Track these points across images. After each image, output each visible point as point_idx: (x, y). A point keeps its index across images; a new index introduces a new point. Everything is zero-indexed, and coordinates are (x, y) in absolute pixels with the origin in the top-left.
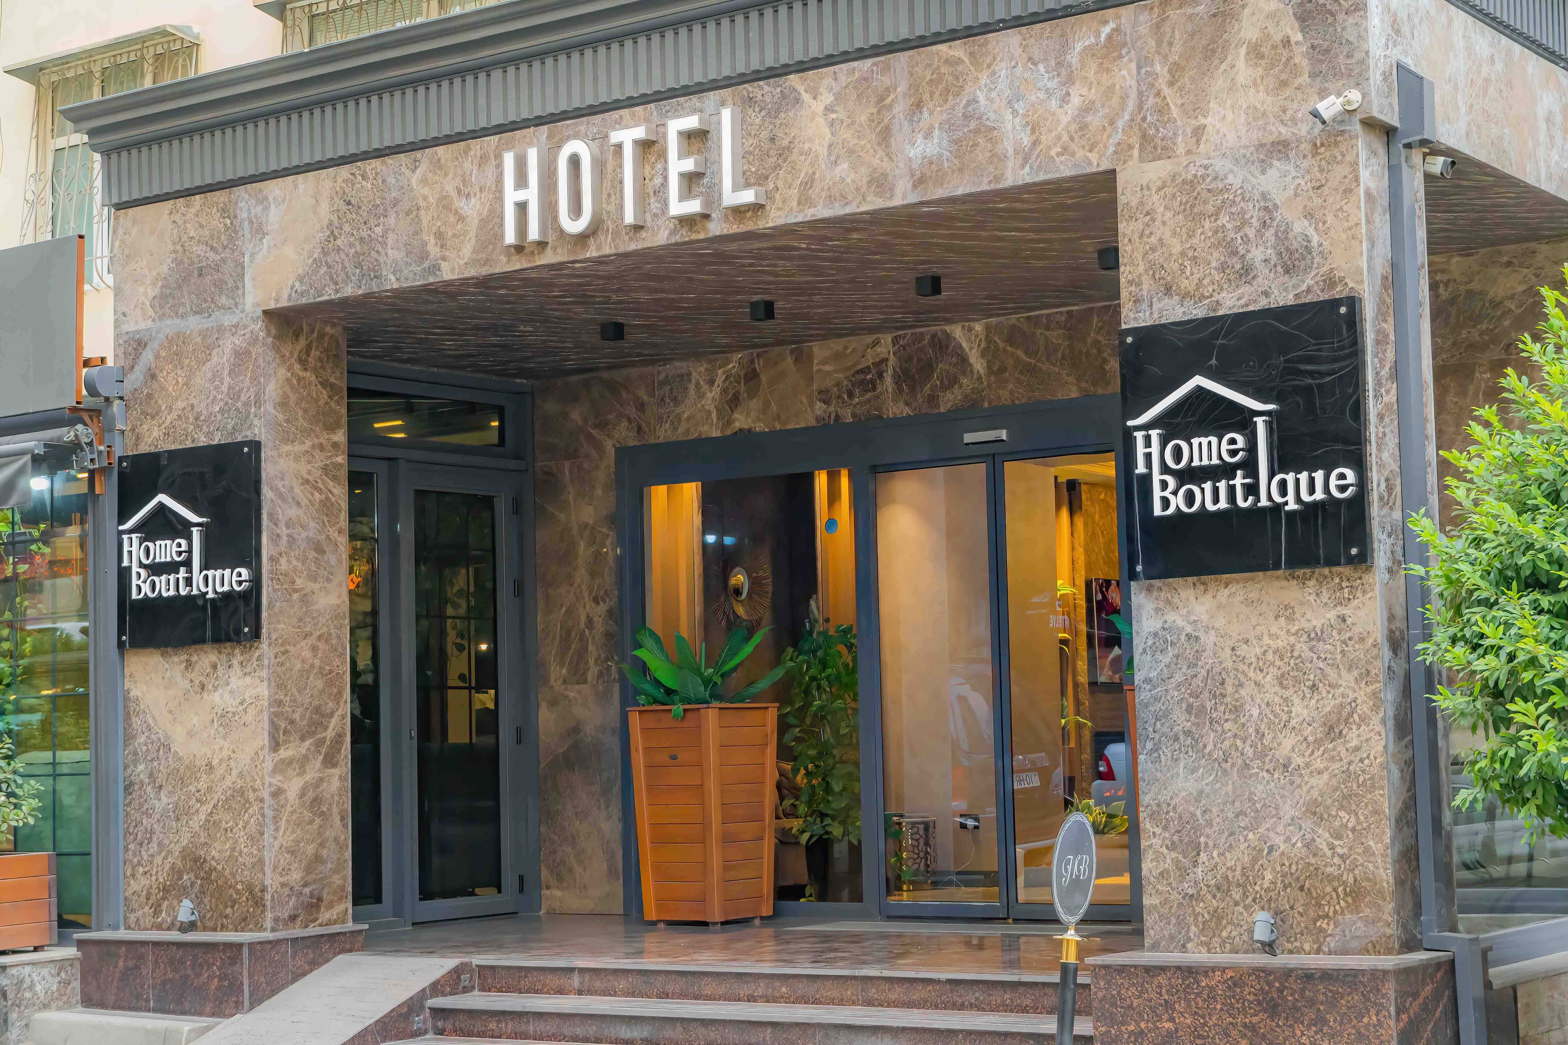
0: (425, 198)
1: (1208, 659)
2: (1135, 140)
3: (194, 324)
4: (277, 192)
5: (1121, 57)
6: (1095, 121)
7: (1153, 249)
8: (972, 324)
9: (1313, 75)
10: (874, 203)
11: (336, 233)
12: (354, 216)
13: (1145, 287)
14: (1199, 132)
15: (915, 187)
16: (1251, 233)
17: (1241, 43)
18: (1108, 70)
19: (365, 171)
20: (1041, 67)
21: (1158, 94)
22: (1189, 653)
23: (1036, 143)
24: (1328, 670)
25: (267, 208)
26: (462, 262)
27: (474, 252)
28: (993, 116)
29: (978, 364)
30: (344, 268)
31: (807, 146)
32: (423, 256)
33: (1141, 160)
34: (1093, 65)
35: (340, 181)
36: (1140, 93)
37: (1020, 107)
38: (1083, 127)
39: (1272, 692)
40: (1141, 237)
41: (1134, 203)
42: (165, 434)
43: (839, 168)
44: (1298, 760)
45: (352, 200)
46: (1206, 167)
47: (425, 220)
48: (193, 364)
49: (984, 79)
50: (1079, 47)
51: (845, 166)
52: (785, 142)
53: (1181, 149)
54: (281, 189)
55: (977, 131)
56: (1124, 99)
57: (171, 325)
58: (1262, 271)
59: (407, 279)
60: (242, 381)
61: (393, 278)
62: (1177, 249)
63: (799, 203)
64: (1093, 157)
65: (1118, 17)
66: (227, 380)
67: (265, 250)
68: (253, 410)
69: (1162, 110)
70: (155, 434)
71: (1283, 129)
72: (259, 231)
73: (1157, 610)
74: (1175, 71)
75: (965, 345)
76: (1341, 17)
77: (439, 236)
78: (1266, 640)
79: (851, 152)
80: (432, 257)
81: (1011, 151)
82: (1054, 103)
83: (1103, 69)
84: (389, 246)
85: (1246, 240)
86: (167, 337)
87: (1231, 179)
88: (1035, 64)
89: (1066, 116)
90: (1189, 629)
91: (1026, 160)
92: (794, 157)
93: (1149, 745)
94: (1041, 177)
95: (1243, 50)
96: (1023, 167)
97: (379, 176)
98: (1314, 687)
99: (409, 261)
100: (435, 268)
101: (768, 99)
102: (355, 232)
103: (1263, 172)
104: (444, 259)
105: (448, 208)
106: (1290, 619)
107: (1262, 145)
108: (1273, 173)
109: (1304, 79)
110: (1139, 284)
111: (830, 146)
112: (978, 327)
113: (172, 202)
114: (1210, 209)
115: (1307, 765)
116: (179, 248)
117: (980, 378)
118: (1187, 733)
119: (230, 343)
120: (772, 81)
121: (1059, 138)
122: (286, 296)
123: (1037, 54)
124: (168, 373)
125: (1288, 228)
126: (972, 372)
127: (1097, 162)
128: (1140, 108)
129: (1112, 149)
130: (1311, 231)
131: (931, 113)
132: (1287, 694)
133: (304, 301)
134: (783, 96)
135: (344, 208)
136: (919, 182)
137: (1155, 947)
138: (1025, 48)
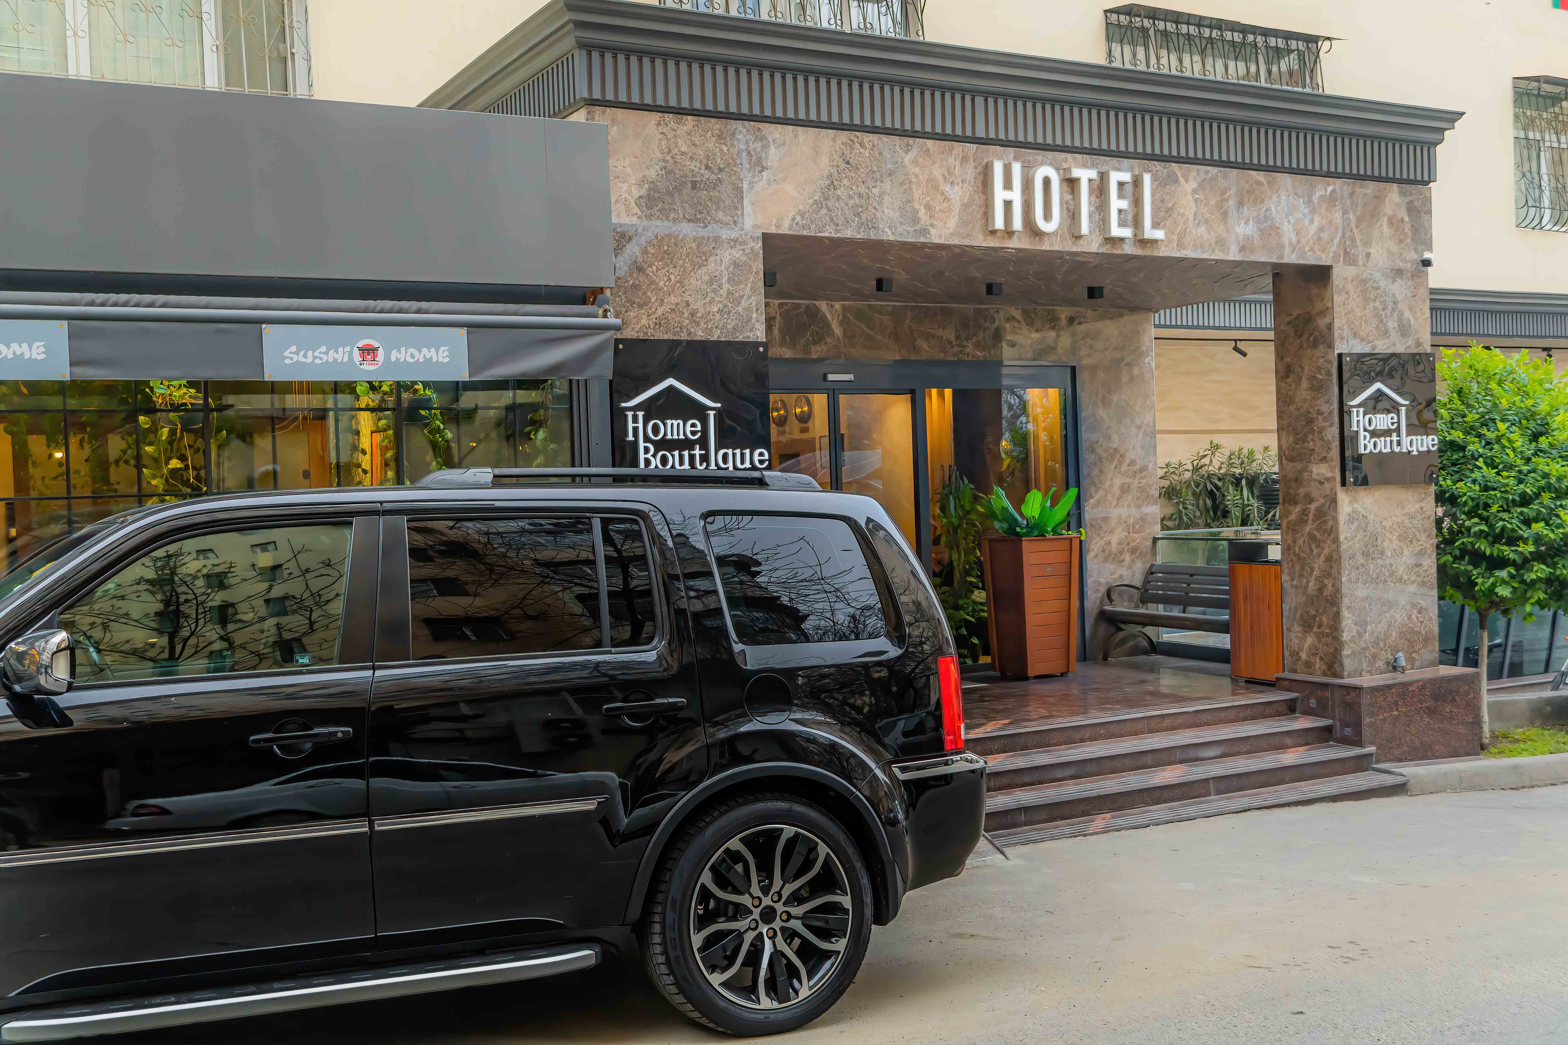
0: (917, 176)
1: (1370, 528)
2: (1341, 252)
3: (686, 230)
4: (777, 136)
5: (1335, 206)
6: (1325, 236)
7: (1349, 313)
8: (833, 303)
9: (1413, 240)
10: (1218, 255)
11: (835, 183)
12: (853, 175)
13: (1345, 331)
14: (1368, 255)
15: (1240, 251)
16: (1388, 312)
17: (1384, 215)
18: (1330, 211)
19: (862, 141)
20: (1301, 200)
21: (1351, 230)
22: (1363, 525)
23: (1298, 241)
24: (1417, 533)
25: (765, 147)
26: (948, 232)
27: (957, 226)
28: (1279, 221)
29: (837, 330)
30: (843, 214)
31: (1182, 211)
32: (916, 220)
33: (1344, 263)
34: (1324, 206)
35: (839, 142)
36: (1344, 228)
37: (1291, 218)
38: (1319, 239)
39: (1396, 544)
40: (1344, 304)
41: (1341, 286)
42: (656, 324)
43: (1200, 230)
44: (1405, 577)
45: (851, 161)
46: (1371, 275)
47: (917, 194)
48: (688, 265)
49: (1274, 199)
50: (1318, 194)
51: (1203, 228)
52: (1170, 205)
53: (1361, 263)
54: (780, 134)
55: (1271, 227)
56: (1337, 228)
57: (659, 227)
58: (1392, 333)
59: (901, 234)
60: (743, 290)
61: (889, 232)
62: (1359, 314)
63: (1178, 245)
64: (1323, 256)
65: (1334, 184)
66: (726, 286)
67: (764, 181)
68: (755, 315)
69: (1353, 240)
70: (644, 321)
71: (1401, 264)
72: (759, 166)
73: (1350, 502)
74: (1359, 220)
75: (829, 317)
76: (1423, 214)
77: (928, 207)
78: (1394, 518)
79: (1207, 221)
80: (922, 222)
81: (1287, 243)
82: (1307, 222)
83: (1328, 210)
84: (885, 206)
85: (1386, 317)
86: (656, 237)
87: (1380, 283)
88: (1299, 197)
89: (1313, 229)
90: (1363, 512)
91: (1294, 250)
92: (1175, 216)
93: (1347, 572)
94: (1301, 262)
95: (1386, 218)
96: (1293, 253)
97: (876, 149)
98: (1411, 542)
99: (903, 221)
100: (924, 231)
101: (1160, 174)
102: (854, 188)
103: (1393, 283)
104: (932, 226)
105: (936, 188)
106: (1403, 508)
107: (1392, 269)
108: (1396, 284)
109: (1409, 241)
110: (1343, 330)
111: (1195, 214)
112: (837, 306)
113: (660, 114)
114: (1372, 297)
115: (1409, 579)
116: (668, 158)
117: (838, 339)
118: (1362, 565)
119: (728, 255)
120: (1162, 163)
121: (1309, 241)
122: (787, 226)
123: (1299, 192)
124: (658, 270)
125: (1402, 315)
126: (834, 335)
127: (1325, 261)
128: (1344, 235)
129: (1331, 255)
130: (1411, 318)
131: (1248, 210)
132: (1402, 544)
133: (805, 233)
134: (1169, 175)
135: (843, 165)
136: (1242, 249)
137: (1349, 676)
138: (1294, 186)
